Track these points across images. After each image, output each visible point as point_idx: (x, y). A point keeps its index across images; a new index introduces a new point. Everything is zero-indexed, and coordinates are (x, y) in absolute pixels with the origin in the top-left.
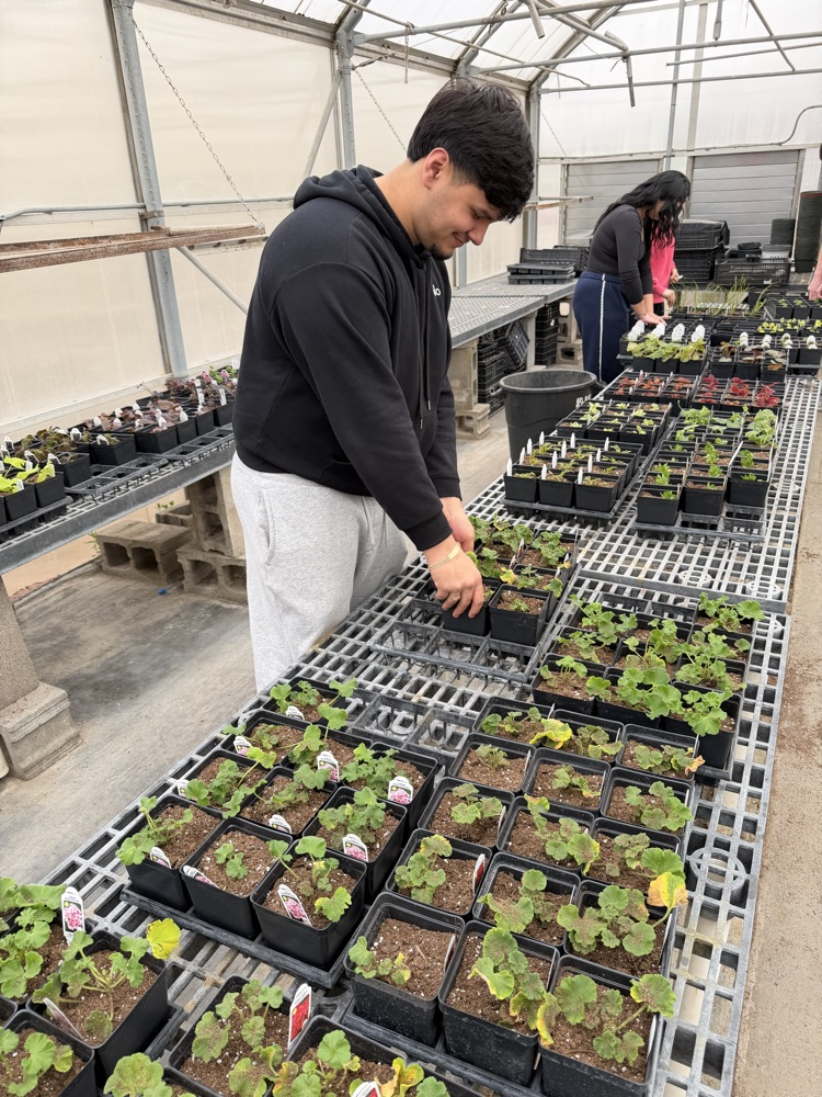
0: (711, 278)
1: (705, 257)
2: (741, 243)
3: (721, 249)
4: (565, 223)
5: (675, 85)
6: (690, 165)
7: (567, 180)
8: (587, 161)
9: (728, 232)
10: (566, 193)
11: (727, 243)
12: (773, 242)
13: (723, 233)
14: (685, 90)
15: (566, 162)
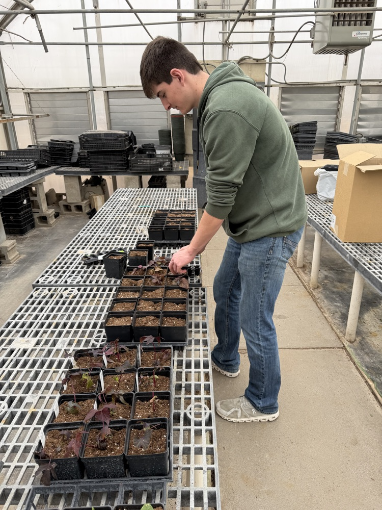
0: (128, 168)
1: (122, 155)
2: (143, 144)
3: (131, 149)
4: (35, 131)
5: (87, 46)
6: (106, 96)
7: (30, 103)
8: (40, 91)
9: (135, 138)
10: (31, 110)
11: (136, 144)
12: (161, 144)
13: (132, 139)
14: (94, 50)
15: (25, 91)
